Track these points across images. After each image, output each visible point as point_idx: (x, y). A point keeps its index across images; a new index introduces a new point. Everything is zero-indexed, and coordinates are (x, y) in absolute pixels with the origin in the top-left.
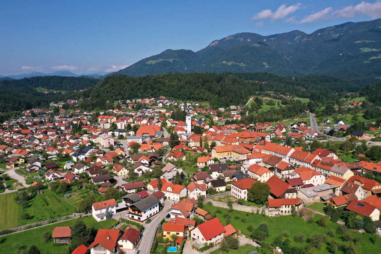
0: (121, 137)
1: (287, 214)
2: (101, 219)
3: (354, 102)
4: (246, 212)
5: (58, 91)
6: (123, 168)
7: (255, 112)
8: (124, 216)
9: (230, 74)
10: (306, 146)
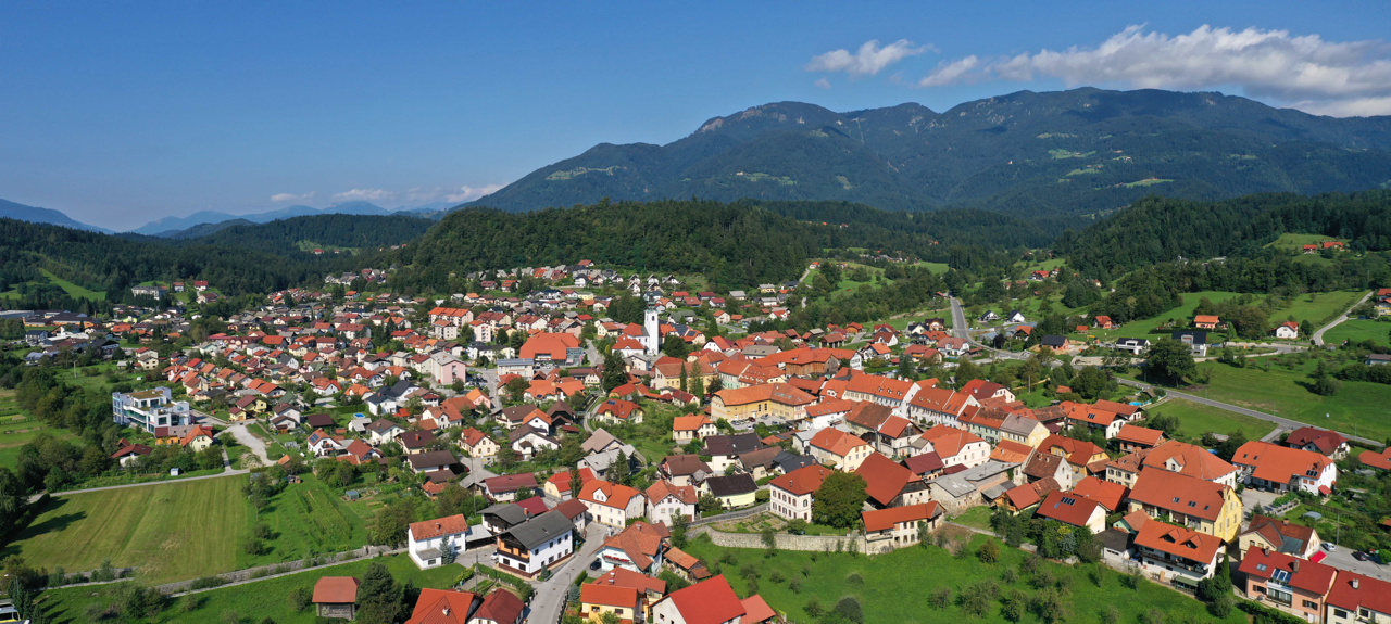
0: (483, 362)
1: (909, 543)
2: (430, 563)
3: (1042, 269)
4: (811, 552)
5: (344, 249)
6: (485, 439)
7: (822, 298)
8: (486, 558)
9: (757, 203)
10: (945, 376)
